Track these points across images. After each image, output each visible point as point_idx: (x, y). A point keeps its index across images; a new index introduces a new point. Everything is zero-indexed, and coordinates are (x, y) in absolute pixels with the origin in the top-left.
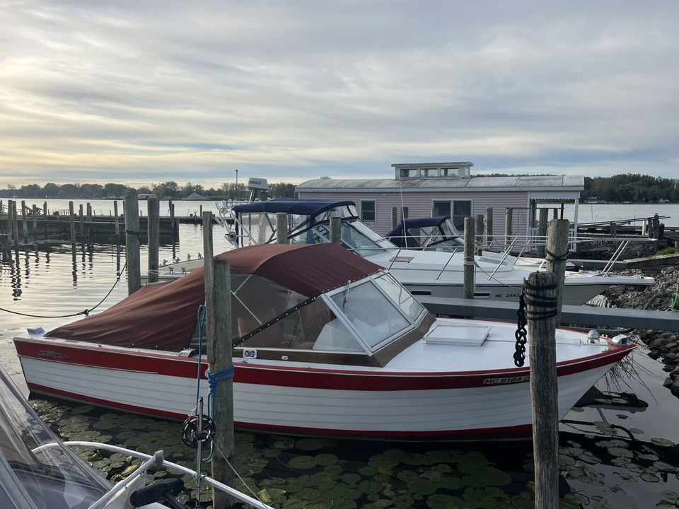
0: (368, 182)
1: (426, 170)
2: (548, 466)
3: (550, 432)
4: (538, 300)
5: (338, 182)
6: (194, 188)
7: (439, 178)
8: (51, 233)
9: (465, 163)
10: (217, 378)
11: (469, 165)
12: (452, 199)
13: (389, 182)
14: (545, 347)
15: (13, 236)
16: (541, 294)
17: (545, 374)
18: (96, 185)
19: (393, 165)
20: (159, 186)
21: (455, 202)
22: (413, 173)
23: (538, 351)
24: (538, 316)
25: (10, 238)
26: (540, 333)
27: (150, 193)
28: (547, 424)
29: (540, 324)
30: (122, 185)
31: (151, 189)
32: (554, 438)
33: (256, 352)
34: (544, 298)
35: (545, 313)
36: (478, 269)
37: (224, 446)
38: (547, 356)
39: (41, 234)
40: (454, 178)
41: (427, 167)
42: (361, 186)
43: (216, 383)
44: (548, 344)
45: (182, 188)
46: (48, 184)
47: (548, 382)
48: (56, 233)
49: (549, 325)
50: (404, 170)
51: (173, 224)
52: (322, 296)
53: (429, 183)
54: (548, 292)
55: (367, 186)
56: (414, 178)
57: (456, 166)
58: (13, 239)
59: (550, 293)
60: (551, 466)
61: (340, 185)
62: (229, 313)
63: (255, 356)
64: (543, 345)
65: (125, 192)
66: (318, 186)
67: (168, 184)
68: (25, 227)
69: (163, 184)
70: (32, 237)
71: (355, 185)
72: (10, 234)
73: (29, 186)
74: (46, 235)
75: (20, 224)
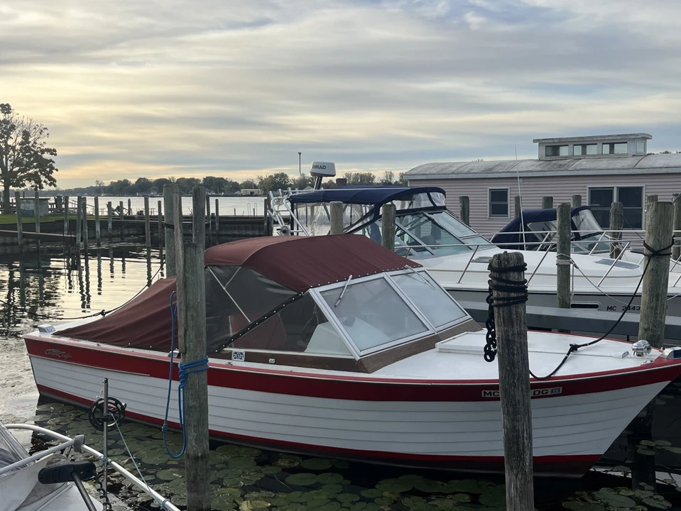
0: (500, 164)
1: (584, 146)
2: (516, 476)
3: (518, 436)
4: (501, 284)
5: (459, 165)
6: (309, 180)
7: (600, 156)
8: (129, 235)
9: (637, 135)
10: (189, 370)
11: (645, 138)
12: (615, 185)
13: (529, 163)
14: (510, 338)
15: (82, 238)
16: (504, 277)
17: (511, 369)
18: (193, 179)
19: (535, 141)
20: (266, 179)
21: (620, 189)
22: (564, 151)
23: (502, 342)
24: (501, 302)
25: (79, 240)
26: (504, 323)
27: (255, 187)
28: (514, 427)
29: (503, 311)
30: (222, 179)
31: (257, 183)
32: (524, 443)
33: (244, 354)
34: (507, 281)
35: (509, 299)
36: (576, 272)
37: (196, 443)
38: (513, 349)
39: (118, 236)
40: (621, 156)
41: (584, 143)
42: (489, 170)
43: (187, 374)
44: (513, 335)
45: (294, 180)
46: (140, 179)
47: (514, 379)
48: (134, 235)
49: (514, 313)
50: (552, 148)
51: (266, 224)
52: (311, 291)
53: (585, 164)
54: (511, 274)
55: (498, 169)
56: (565, 158)
57: (624, 139)
58: (82, 241)
59: (513, 276)
60: (520, 476)
61: (462, 169)
62: (201, 300)
63: (243, 359)
64: (508, 336)
65: (226, 187)
66: (433, 171)
67: (277, 176)
68: (98, 228)
69: (271, 177)
70: (107, 239)
71: (482, 169)
72: (79, 236)
73: (119, 181)
74: (122, 237)
75: (91, 224)
